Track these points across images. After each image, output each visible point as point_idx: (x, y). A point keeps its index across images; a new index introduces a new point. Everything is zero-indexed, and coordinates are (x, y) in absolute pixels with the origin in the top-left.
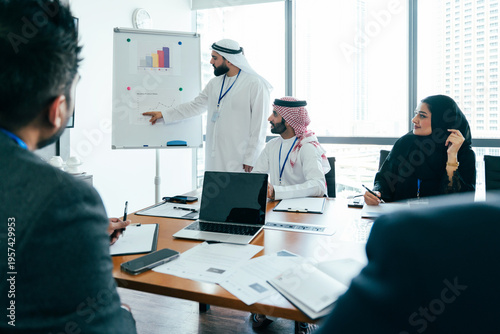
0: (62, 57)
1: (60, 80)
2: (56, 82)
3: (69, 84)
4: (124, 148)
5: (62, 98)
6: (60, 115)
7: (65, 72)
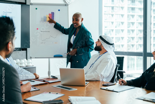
0: (10, 32)
1: (10, 38)
2: (8, 39)
3: (12, 39)
4: (35, 58)
5: (10, 42)
6: (10, 47)
7: (10, 36)
